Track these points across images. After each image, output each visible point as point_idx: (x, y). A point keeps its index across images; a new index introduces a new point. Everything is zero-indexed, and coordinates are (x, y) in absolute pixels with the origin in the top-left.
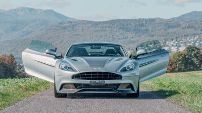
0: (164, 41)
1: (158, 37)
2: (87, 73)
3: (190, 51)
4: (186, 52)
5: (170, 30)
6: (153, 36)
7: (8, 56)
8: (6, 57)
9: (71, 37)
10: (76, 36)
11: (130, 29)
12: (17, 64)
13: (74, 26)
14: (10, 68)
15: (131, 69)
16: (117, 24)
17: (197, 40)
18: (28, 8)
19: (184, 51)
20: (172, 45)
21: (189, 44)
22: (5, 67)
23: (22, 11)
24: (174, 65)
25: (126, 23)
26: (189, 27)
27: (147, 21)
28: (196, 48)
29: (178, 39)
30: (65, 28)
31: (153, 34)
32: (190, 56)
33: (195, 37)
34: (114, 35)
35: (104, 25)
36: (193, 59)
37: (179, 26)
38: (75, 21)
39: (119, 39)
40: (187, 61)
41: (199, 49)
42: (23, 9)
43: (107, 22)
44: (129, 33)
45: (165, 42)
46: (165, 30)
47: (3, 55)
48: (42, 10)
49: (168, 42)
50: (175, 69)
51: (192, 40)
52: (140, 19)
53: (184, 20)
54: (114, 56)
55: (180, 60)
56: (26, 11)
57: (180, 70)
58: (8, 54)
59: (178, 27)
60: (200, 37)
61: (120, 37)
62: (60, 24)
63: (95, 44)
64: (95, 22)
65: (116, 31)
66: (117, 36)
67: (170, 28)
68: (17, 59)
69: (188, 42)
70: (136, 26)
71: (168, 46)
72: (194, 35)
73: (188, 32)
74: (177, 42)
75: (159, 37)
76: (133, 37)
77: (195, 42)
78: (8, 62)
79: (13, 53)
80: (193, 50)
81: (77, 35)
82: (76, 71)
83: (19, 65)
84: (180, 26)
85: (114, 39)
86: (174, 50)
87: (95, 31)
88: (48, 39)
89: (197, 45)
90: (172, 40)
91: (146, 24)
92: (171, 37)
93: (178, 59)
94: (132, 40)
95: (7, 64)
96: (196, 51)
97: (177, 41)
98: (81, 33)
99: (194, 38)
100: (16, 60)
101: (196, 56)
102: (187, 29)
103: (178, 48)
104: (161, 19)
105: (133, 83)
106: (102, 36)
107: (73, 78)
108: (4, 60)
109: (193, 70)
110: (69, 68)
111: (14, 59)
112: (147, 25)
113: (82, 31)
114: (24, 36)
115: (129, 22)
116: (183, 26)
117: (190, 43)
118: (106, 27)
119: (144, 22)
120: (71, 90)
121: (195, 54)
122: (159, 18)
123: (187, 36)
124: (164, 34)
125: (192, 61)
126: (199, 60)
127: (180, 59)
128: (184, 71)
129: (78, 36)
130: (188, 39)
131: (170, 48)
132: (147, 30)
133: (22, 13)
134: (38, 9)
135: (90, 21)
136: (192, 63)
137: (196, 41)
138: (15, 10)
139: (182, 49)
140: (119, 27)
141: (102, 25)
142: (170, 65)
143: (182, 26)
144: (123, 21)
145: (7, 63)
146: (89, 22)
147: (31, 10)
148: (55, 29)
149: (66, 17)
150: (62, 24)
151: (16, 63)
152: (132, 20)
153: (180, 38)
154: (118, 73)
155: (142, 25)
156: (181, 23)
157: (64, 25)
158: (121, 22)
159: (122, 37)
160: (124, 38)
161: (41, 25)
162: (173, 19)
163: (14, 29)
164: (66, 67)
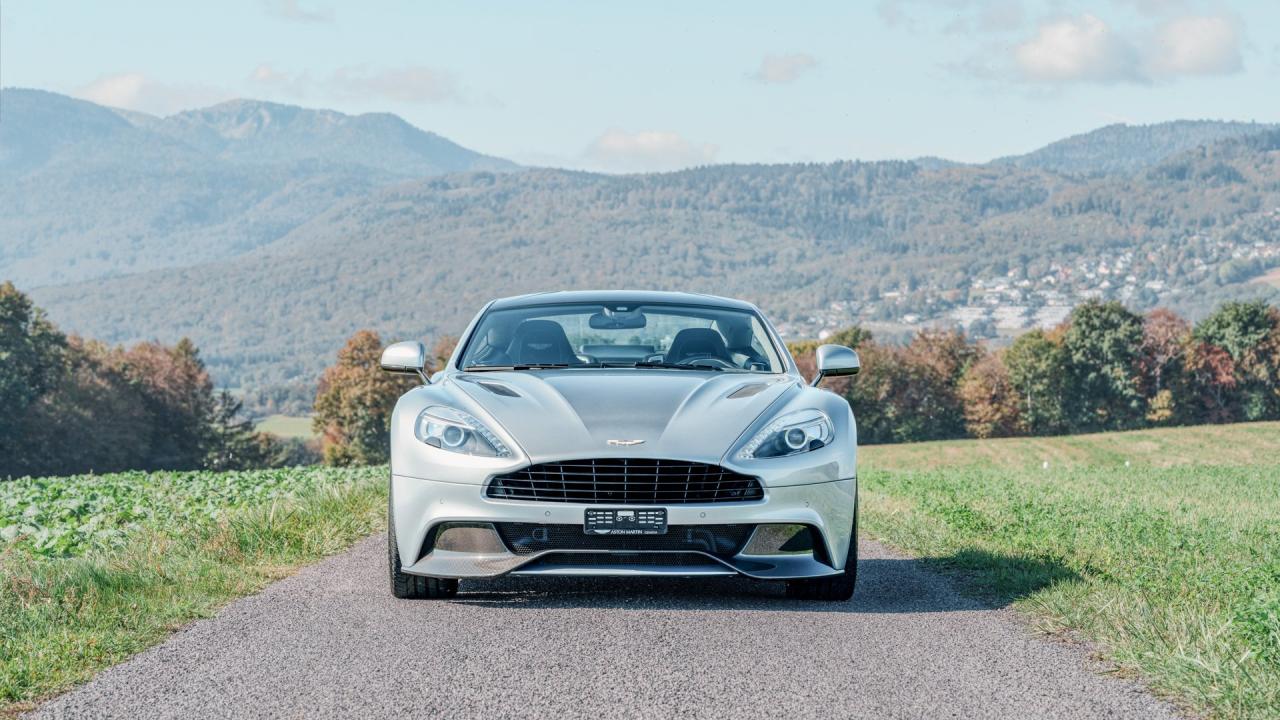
0: (960, 275)
1: (930, 255)
2: (570, 465)
3: (1093, 328)
4: (1074, 335)
5: (992, 222)
6: (905, 249)
7: (168, 352)
8: (161, 357)
9: (489, 253)
10: (513, 251)
11: (790, 214)
12: (217, 393)
13: (503, 197)
14: (178, 412)
15: (815, 445)
16: (721, 186)
17: (1128, 271)
18: (269, 106)
19: (1061, 327)
20: (1003, 298)
21: (1087, 294)
22: (152, 402)
23: (241, 120)
24: (1013, 398)
25: (769, 186)
26: (1088, 206)
27: (872, 171)
28: (1125, 315)
29: (1032, 270)
30: (458, 209)
31: (903, 239)
32: (1095, 352)
33: (1117, 255)
34: (707, 245)
35: (659, 195)
36: (1106, 369)
37: (1035, 199)
38: (510, 171)
39: (733, 265)
40: (1079, 380)
41: (1137, 320)
42: (246, 111)
43: (672, 179)
44: (783, 234)
45: (966, 284)
46: (964, 220)
47: (143, 347)
48: (342, 115)
49: (978, 284)
50: (1015, 419)
51: (1102, 270)
52: (838, 165)
53: (1062, 169)
54: (718, 369)
55: (1039, 377)
56: (260, 119)
57: (1040, 428)
58: (172, 342)
59: (1030, 205)
60: (1140, 258)
61: (739, 257)
62: (433, 185)
63: (613, 305)
64: (614, 180)
65: (720, 225)
66: (722, 251)
67: (990, 211)
68: (215, 362)
69: (1084, 280)
70: (817, 199)
71: (978, 300)
72: (1115, 245)
73: (1082, 230)
74: (1026, 283)
75: (937, 258)
76: (801, 257)
77: (1118, 282)
78: (170, 379)
79: (197, 336)
80: (1109, 325)
81: (520, 243)
82: (509, 454)
83: (224, 396)
84: (1039, 201)
85: (707, 262)
86: (1011, 319)
87: (613, 224)
88: (375, 263)
89: (1127, 296)
90: (1003, 270)
91: (870, 188)
92: (996, 258)
93: (1032, 368)
94: (799, 269)
95: (162, 392)
96: (1124, 329)
97: (1024, 276)
98: (540, 234)
99: (1111, 264)
100: (209, 369)
101: (1121, 352)
102: (1077, 218)
103: (1030, 313)
104: (948, 165)
105: (820, 522)
106: (646, 251)
107: (491, 492)
108: (150, 370)
109: (1108, 425)
110: (468, 434)
111: (201, 365)
112: (874, 193)
113: (547, 222)
114: (249, 247)
115: (783, 179)
116: (1060, 203)
117: (1091, 286)
118: (666, 205)
119: (860, 180)
120: (480, 557)
121: (1117, 342)
122: (934, 160)
123: (1079, 250)
124: (958, 242)
125: (1104, 378)
126: (1140, 372)
127: (1043, 366)
128: (1063, 431)
129: (523, 251)
130: (1083, 268)
131: (990, 310)
132: (874, 221)
133: (238, 132)
134: (324, 112)
135: (584, 175)
136: (1103, 390)
137: (1122, 277)
138: (207, 115)
139: (1054, 317)
140: (732, 203)
141: (648, 196)
142: (993, 399)
143: (1049, 202)
144: (753, 176)
145: (162, 384)
146: (581, 179)
147: (285, 115)
148: (406, 211)
149: (463, 151)
150: (446, 187)
151: (209, 387)
152: (800, 168)
153: (1042, 263)
154: (743, 464)
155: (851, 194)
156: (1049, 183)
157: (452, 194)
158: (745, 178)
159: (747, 256)
160: (756, 263)
161: (339, 194)
162: (1009, 164)
163: (198, 214)
164: (452, 431)
